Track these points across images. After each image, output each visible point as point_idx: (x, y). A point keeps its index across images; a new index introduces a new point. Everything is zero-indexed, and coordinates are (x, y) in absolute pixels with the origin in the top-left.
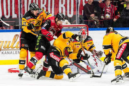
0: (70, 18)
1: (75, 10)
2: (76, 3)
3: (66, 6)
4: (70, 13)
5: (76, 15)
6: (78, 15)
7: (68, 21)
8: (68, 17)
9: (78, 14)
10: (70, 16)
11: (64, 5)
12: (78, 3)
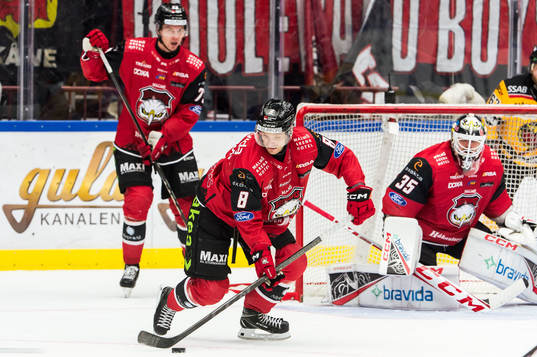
0: (485, 79)
1: (502, 45)
2: (508, 16)
3: (467, 25)
4: (484, 58)
5: (506, 66)
6: (515, 64)
7: (473, 88)
8: (476, 73)
9: (518, 61)
10: (483, 68)
11: (460, 24)
12: (516, 17)
